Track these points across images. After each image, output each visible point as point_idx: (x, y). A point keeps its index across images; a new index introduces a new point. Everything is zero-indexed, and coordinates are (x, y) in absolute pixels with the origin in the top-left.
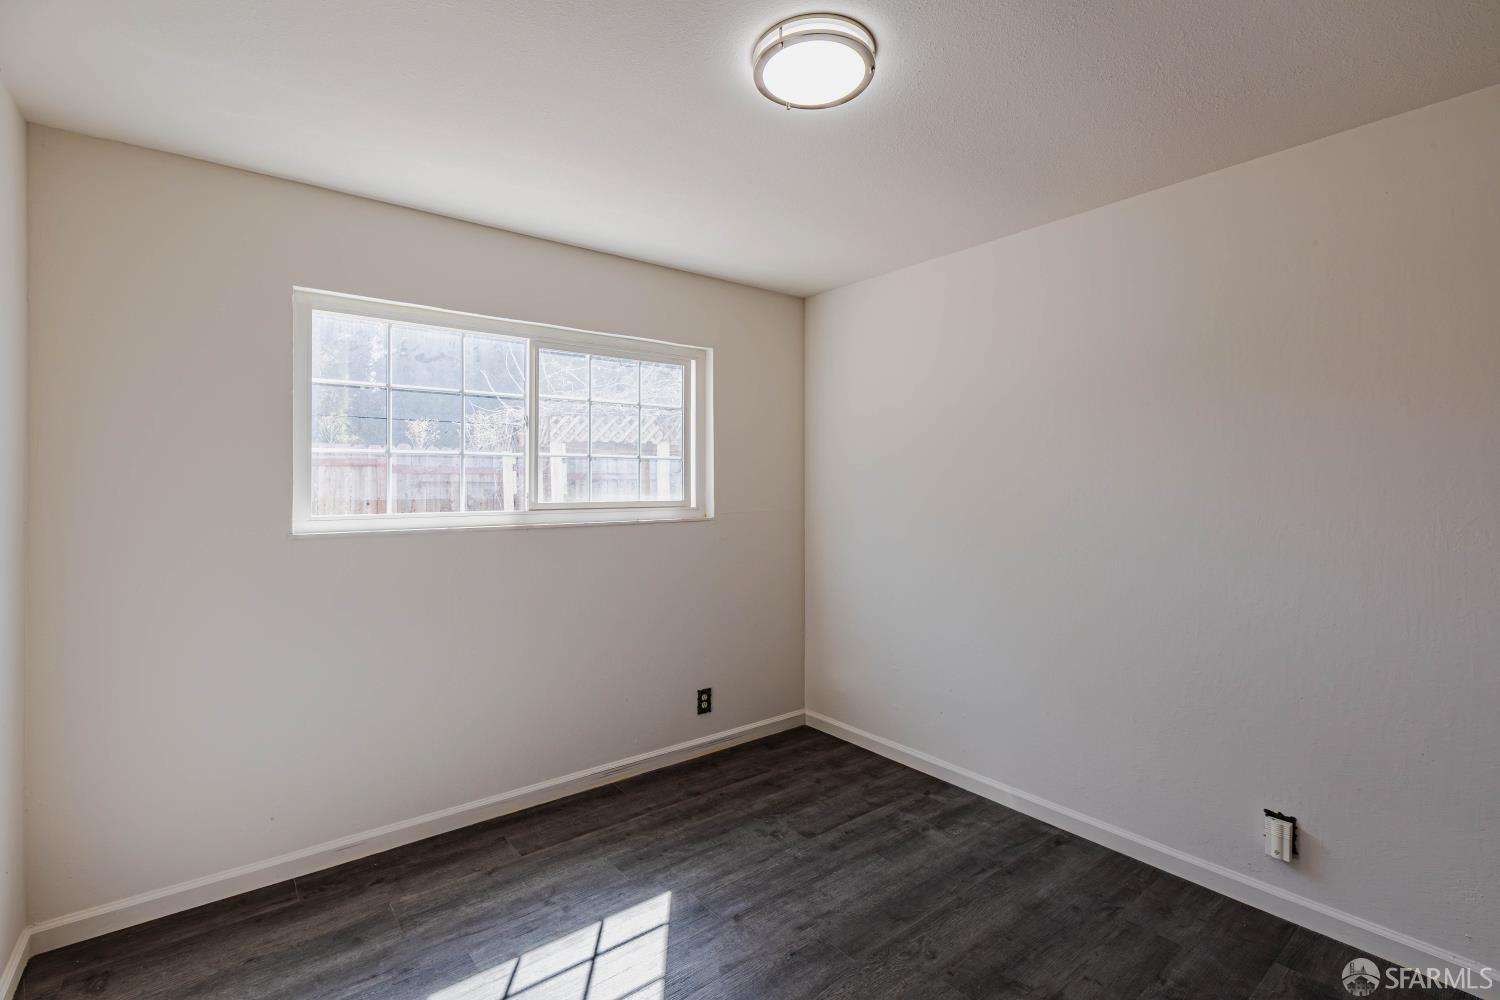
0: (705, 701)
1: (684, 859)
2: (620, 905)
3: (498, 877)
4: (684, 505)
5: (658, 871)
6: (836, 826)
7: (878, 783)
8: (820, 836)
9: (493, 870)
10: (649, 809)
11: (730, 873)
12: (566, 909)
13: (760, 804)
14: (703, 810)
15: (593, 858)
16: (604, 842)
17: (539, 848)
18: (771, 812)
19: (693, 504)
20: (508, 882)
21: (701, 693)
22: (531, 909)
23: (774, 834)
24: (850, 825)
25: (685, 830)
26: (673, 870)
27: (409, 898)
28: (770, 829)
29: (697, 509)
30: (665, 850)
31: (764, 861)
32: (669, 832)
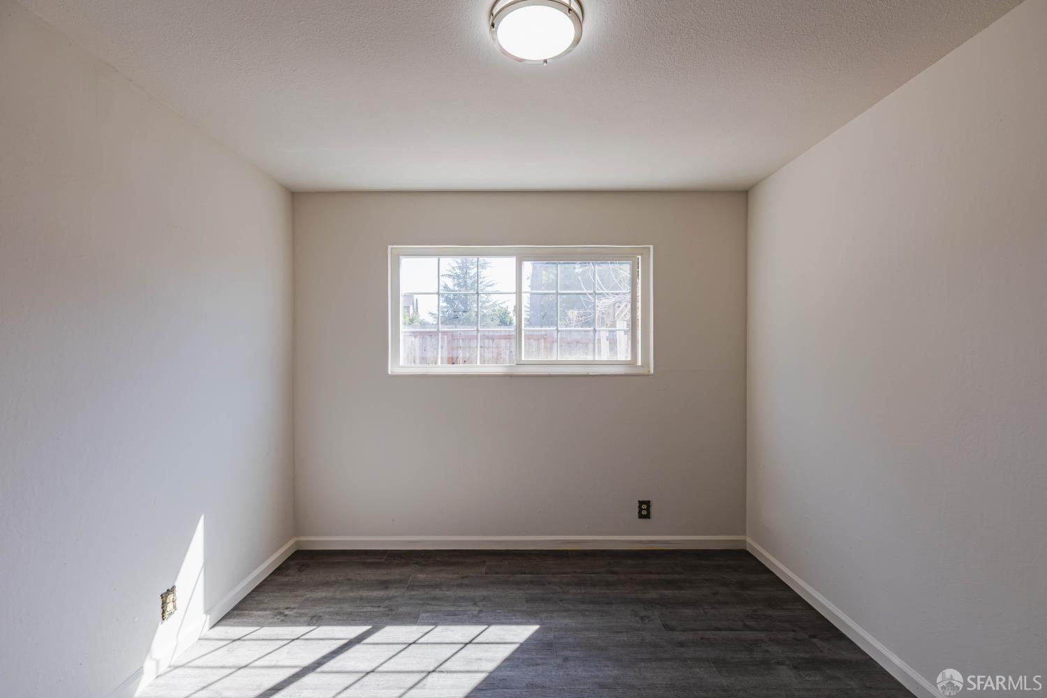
0: (645, 510)
1: (567, 610)
2: (508, 621)
3: (466, 581)
5: (546, 611)
6: (697, 630)
7: (770, 612)
8: (677, 633)
9: (466, 577)
10: (575, 572)
11: (588, 630)
12: (481, 611)
13: (653, 594)
14: (609, 584)
15: (518, 589)
16: (532, 582)
17: (497, 573)
18: (652, 603)
19: (639, 363)
20: (467, 585)
21: (641, 503)
22: (463, 604)
23: (642, 618)
24: (709, 634)
25: (585, 593)
26: (555, 615)
27: (421, 576)
28: (643, 613)
29: (642, 366)
30: (561, 601)
31: (621, 632)
32: (573, 590)
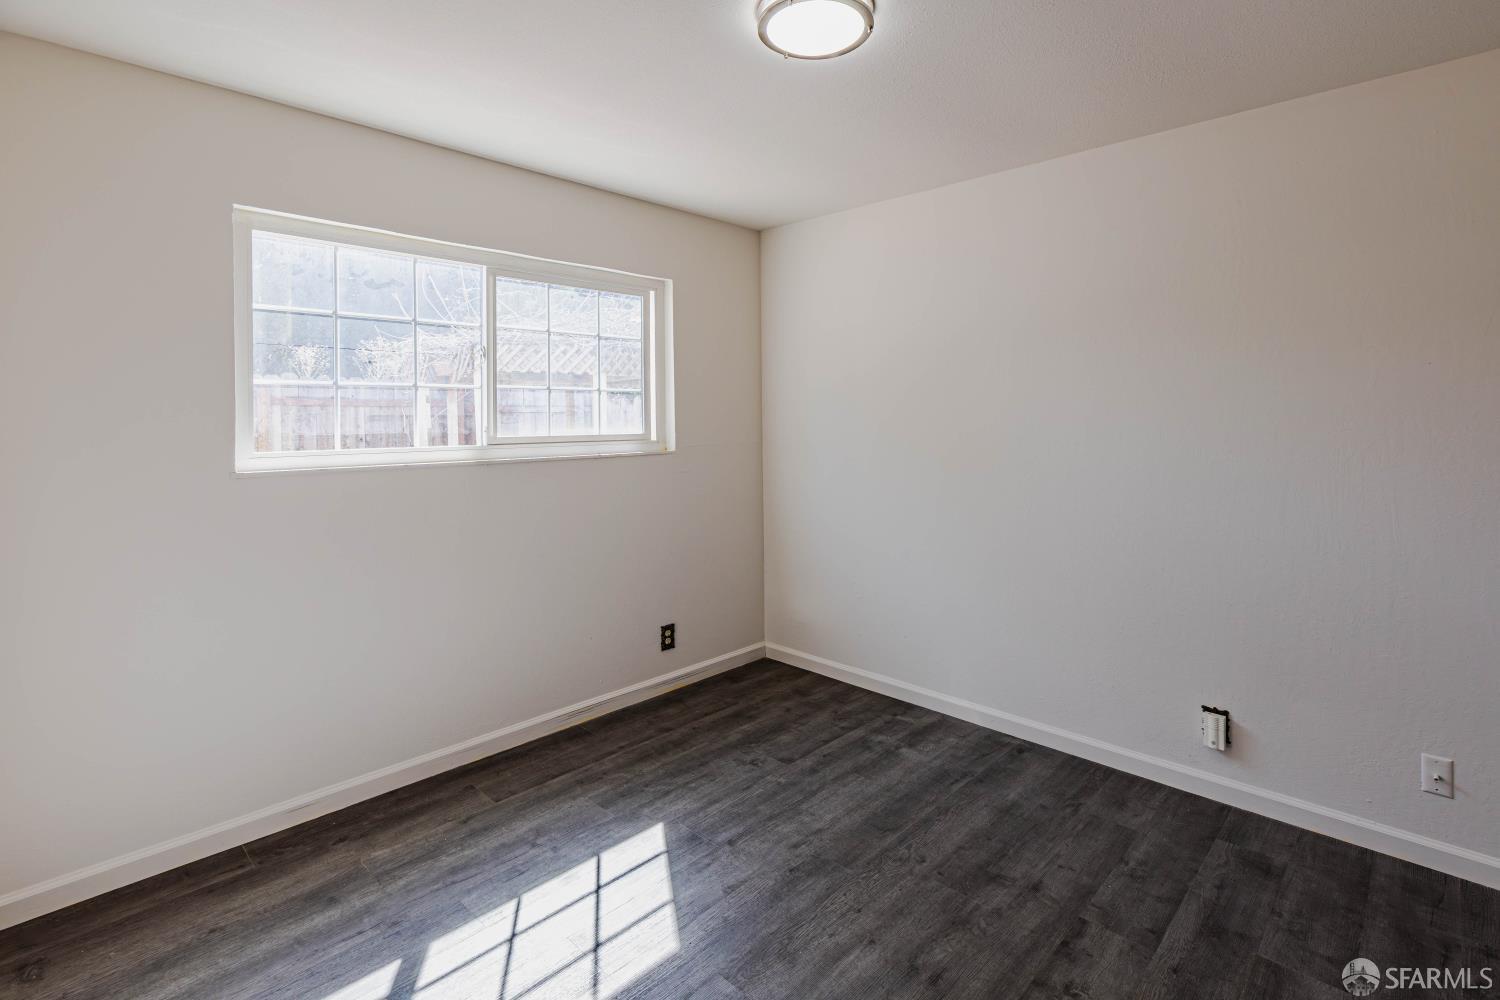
0: (668, 637)
1: (667, 793)
2: (610, 841)
3: (475, 824)
4: (644, 438)
5: (642, 806)
6: (812, 751)
7: (848, 708)
8: (798, 762)
9: (469, 819)
10: (622, 748)
11: (716, 801)
12: (555, 849)
13: (734, 735)
14: (678, 744)
15: (574, 798)
16: (581, 782)
17: (513, 793)
18: (748, 742)
19: (654, 437)
20: (486, 829)
21: (664, 629)
22: (517, 853)
23: (752, 763)
24: (825, 749)
25: (663, 765)
26: (659, 804)
27: (381, 853)
28: (749, 758)
29: (658, 442)
30: (647, 786)
31: (748, 788)
32: (647, 768)
